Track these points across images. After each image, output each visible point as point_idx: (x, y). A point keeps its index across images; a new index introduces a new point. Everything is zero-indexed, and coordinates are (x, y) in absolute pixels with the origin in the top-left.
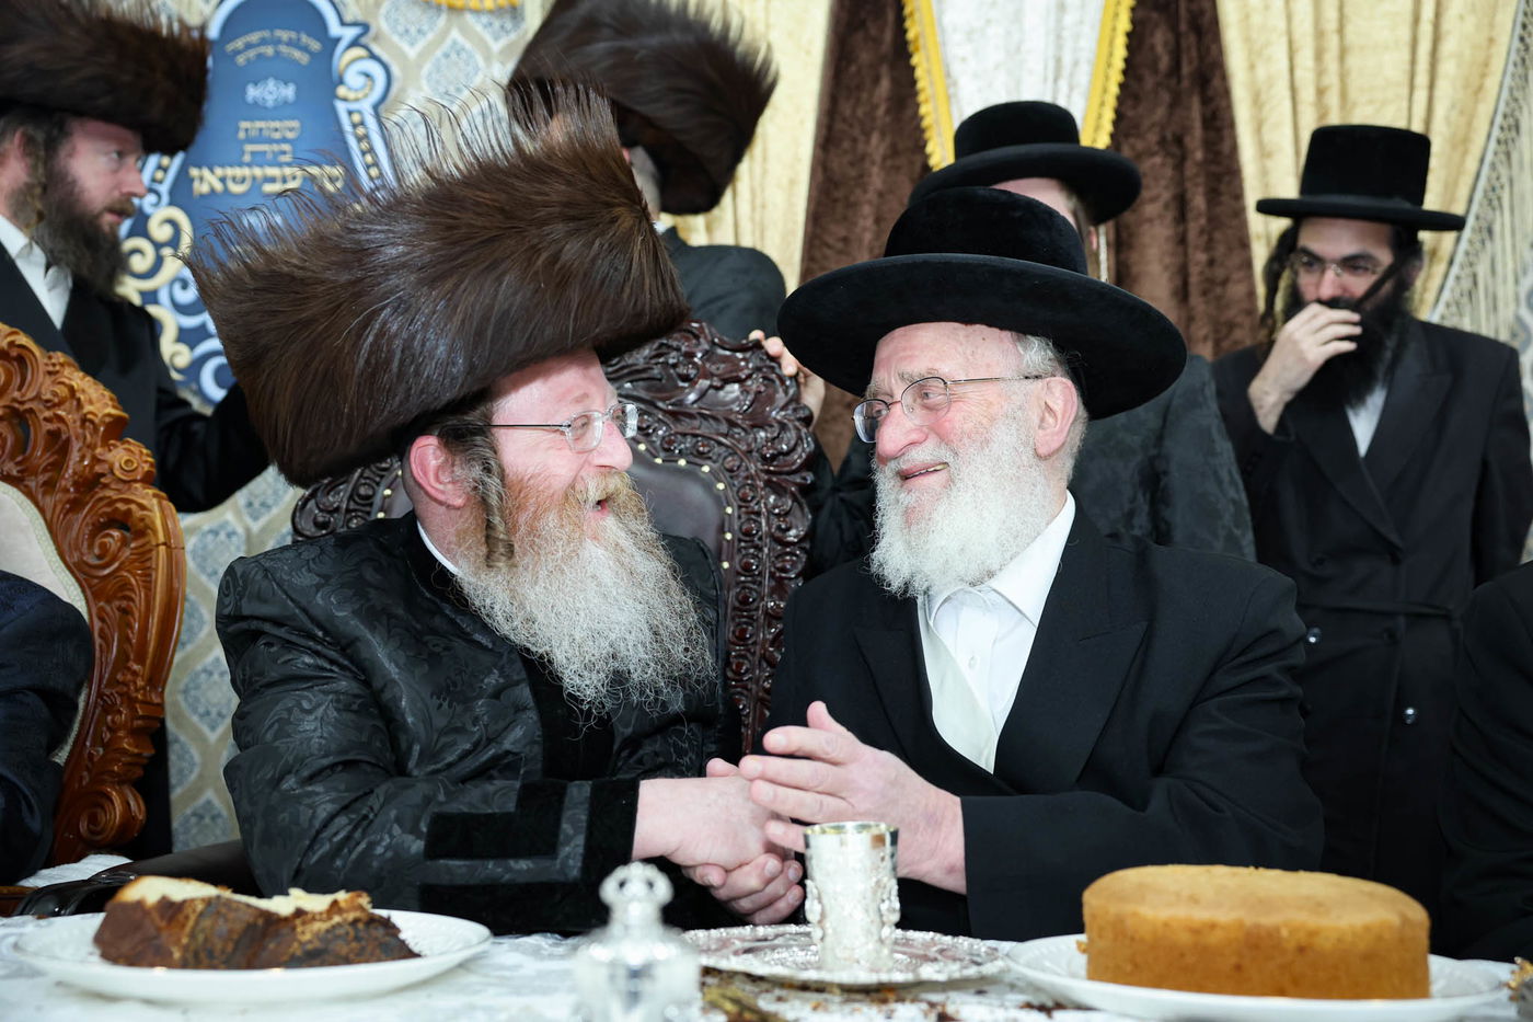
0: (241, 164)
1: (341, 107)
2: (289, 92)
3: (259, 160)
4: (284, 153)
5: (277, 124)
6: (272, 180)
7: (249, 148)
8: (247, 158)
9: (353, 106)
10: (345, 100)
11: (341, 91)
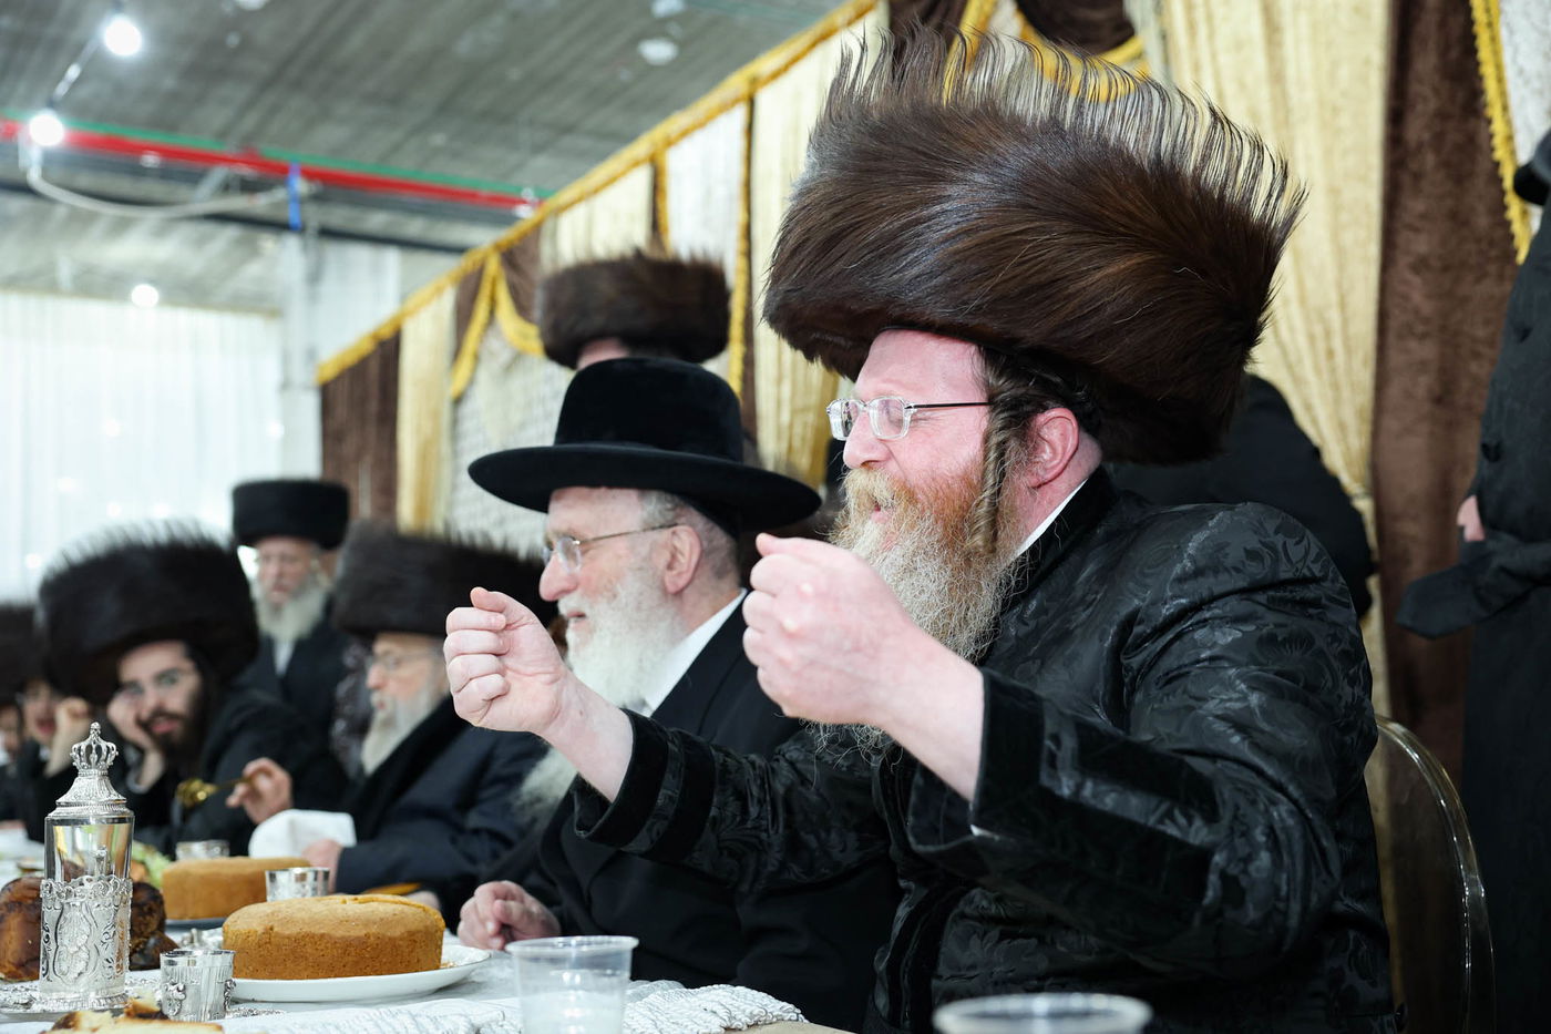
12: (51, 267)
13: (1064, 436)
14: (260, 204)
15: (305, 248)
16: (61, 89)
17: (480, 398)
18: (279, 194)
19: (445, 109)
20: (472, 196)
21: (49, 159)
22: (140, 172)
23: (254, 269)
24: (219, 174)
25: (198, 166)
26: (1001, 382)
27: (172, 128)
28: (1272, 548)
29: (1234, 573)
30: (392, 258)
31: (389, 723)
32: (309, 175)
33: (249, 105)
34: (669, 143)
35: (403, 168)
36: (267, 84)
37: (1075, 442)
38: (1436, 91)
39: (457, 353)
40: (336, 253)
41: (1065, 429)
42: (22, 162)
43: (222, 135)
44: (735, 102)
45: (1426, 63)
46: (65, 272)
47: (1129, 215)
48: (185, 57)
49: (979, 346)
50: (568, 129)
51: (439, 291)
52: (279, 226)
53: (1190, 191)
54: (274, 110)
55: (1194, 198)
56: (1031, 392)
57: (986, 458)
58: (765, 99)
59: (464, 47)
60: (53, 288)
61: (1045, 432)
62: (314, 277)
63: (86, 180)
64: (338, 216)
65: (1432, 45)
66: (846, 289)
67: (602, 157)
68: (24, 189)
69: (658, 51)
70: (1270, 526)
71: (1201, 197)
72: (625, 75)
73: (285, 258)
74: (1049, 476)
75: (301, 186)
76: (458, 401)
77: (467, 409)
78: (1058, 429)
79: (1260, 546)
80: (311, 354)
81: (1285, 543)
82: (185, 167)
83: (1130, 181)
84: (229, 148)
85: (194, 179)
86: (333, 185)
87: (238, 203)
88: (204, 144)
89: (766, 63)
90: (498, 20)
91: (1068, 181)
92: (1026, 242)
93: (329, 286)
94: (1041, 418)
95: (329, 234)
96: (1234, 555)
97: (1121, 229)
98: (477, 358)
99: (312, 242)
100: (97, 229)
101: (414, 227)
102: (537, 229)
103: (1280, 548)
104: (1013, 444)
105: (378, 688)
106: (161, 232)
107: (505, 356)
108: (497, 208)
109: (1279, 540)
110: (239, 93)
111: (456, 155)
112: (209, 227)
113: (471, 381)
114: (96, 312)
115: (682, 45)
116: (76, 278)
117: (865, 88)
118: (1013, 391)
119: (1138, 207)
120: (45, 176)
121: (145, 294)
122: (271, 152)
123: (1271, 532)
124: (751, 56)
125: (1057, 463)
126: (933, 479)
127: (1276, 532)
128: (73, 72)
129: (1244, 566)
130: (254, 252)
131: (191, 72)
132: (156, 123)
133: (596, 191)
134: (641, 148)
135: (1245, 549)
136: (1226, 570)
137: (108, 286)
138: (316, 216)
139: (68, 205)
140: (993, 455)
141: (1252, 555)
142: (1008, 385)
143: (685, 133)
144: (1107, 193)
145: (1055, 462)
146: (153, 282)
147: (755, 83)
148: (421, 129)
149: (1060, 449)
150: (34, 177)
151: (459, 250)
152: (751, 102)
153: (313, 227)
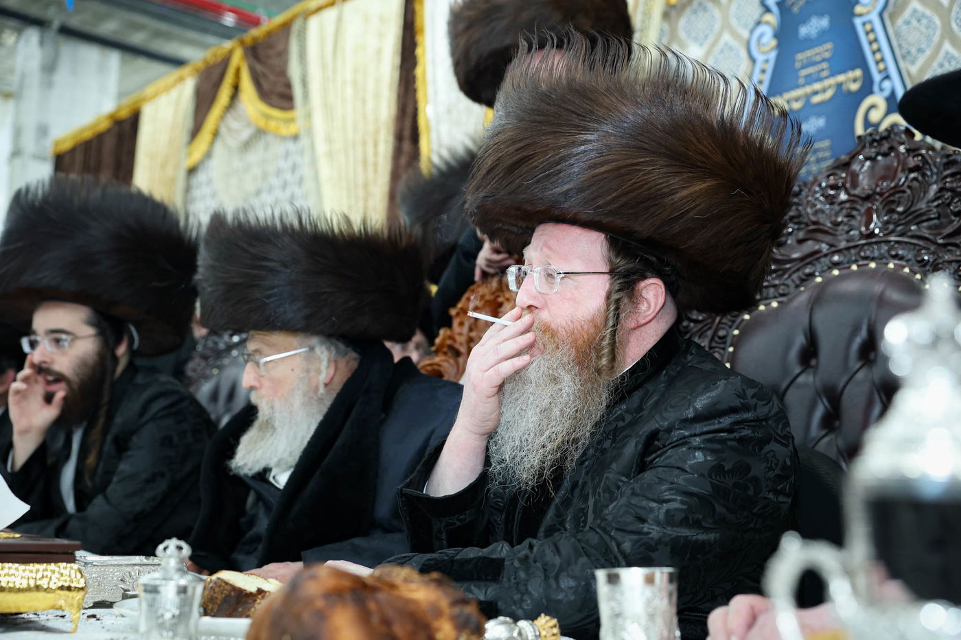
0: (798, 87)
1: (858, 22)
2: (824, 22)
3: (810, 80)
4: (823, 70)
5: (817, 50)
6: (816, 93)
7: (804, 72)
8: (801, 81)
9: (865, 19)
10: (860, 15)
11: (858, 9)
13: (656, 297)
15: (42, 43)
17: (215, 169)
26: (618, 261)
30: (115, 59)
37: (663, 301)
39: (195, 132)
41: (657, 292)
47: (704, 155)
49: (607, 235)
51: (180, 80)
53: (742, 141)
55: (744, 145)
56: (637, 267)
57: (608, 309)
61: (644, 294)
62: (49, 68)
66: (523, 196)
70: (750, 392)
71: (749, 145)
73: (24, 50)
74: (643, 321)
76: (192, 171)
77: (201, 177)
78: (653, 292)
79: (739, 404)
80: (43, 131)
83: (705, 134)
91: (666, 133)
92: (640, 170)
93: (63, 77)
94: (642, 284)
95: (68, 32)
97: (699, 164)
98: (216, 134)
104: (626, 300)
107: (246, 134)
109: (753, 402)
113: (208, 155)
117: (537, 68)
118: (626, 267)
119: (710, 151)
123: (749, 396)
125: (651, 313)
140: (612, 307)
142: (623, 262)
144: (691, 141)
145: (650, 312)
149: (653, 305)
153: (56, 24)
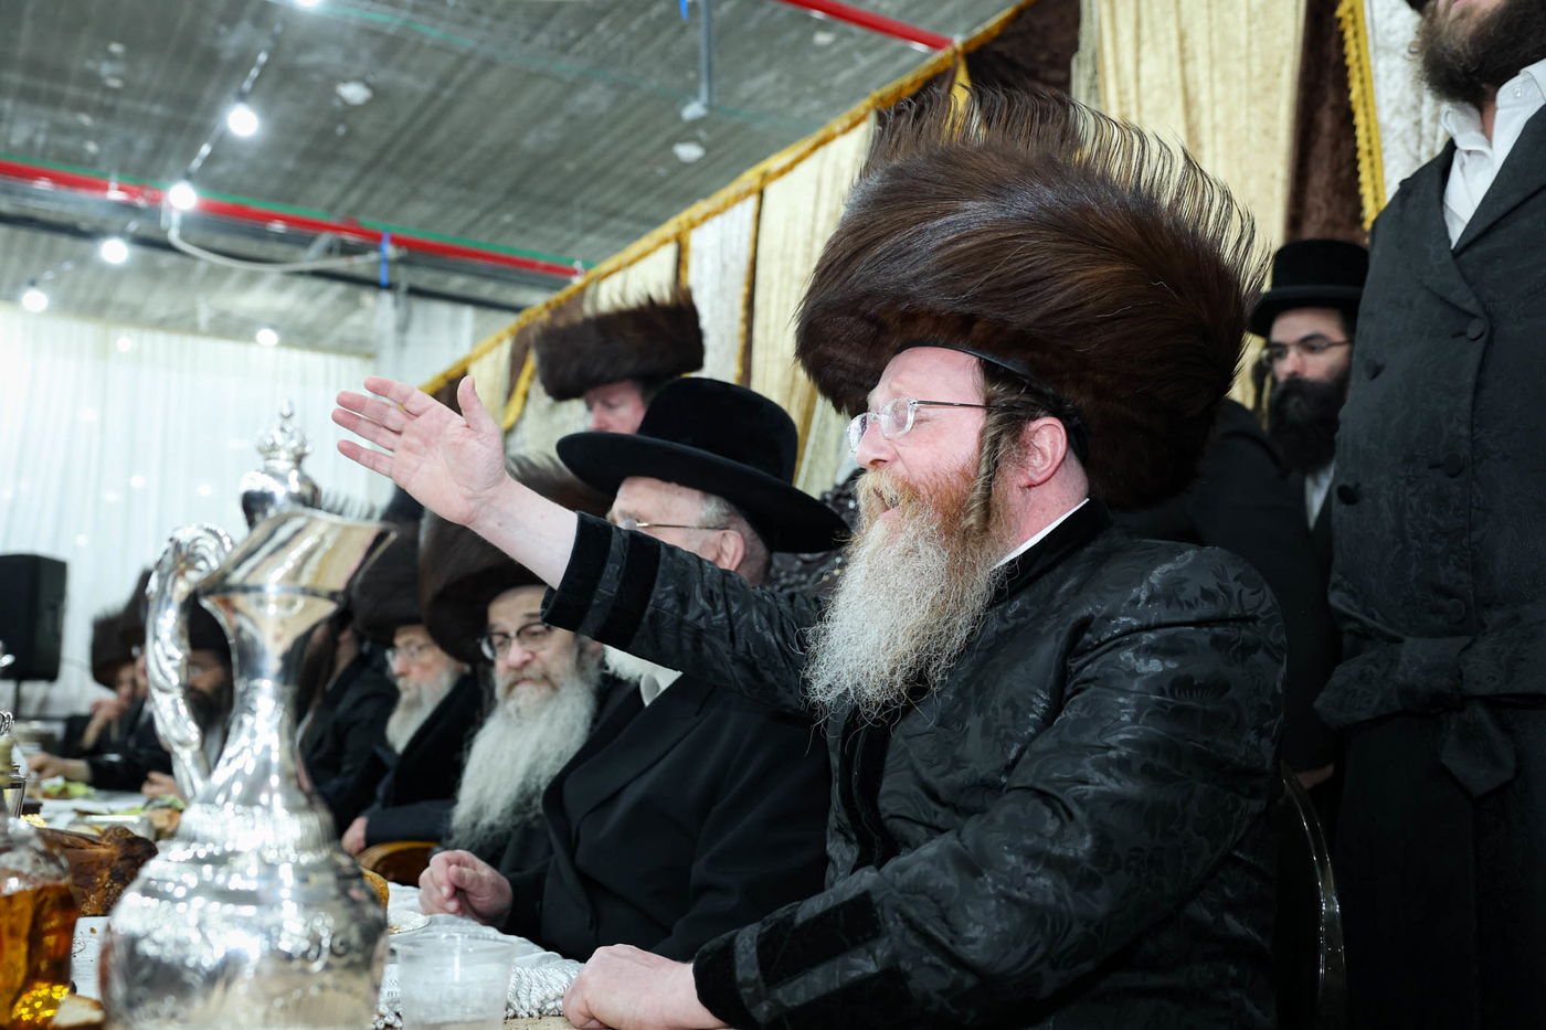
12: (193, 312)
13: (1054, 443)
14: (359, 265)
15: (396, 304)
16: (196, 164)
18: (373, 256)
19: (514, 193)
20: (531, 265)
21: (188, 223)
22: (264, 236)
23: (356, 319)
24: (325, 238)
25: (309, 232)
26: (995, 391)
27: (291, 201)
28: (1229, 594)
29: (1186, 608)
30: (468, 314)
31: (416, 703)
32: (397, 242)
33: (354, 184)
34: (692, 225)
35: (480, 240)
36: (368, 168)
37: (1064, 450)
38: (1329, 203)
39: (510, 394)
40: (421, 308)
41: (1055, 438)
42: (163, 223)
43: (331, 208)
44: (749, 193)
45: (1320, 179)
46: (204, 316)
48: (302, 143)
49: (979, 358)
50: (614, 214)
51: (500, 341)
52: (374, 284)
54: (373, 190)
56: (1024, 400)
57: (981, 451)
58: (772, 191)
59: (529, 141)
60: (194, 330)
61: (1036, 441)
62: (403, 328)
63: (221, 242)
64: (425, 278)
65: (1326, 164)
67: (638, 236)
68: (167, 247)
69: (689, 152)
70: (1231, 573)
72: (662, 171)
73: (381, 311)
74: (1038, 479)
75: (390, 251)
76: (509, 431)
78: (1048, 436)
79: (1216, 588)
81: (1241, 591)
82: (300, 234)
84: (334, 220)
85: (305, 243)
86: (417, 252)
87: (339, 264)
88: (316, 214)
89: (775, 162)
90: (557, 121)
93: (414, 336)
95: (416, 292)
96: (1191, 591)
97: (1104, 241)
99: (402, 297)
100: (232, 281)
101: (487, 290)
102: (582, 290)
103: (1236, 596)
105: (403, 674)
106: (281, 288)
108: (555, 275)
109: (1235, 587)
110: (347, 174)
111: (522, 231)
112: (318, 284)
113: (521, 417)
114: (226, 349)
115: (708, 148)
116: (212, 321)
118: (1007, 398)
119: (1120, 226)
120: (184, 237)
121: (267, 337)
122: (369, 223)
123: (1231, 579)
124: (764, 158)
125: (1048, 467)
126: (935, 475)
127: (1236, 579)
128: (205, 150)
129: (1197, 603)
130: (358, 306)
131: (306, 155)
132: (276, 197)
133: (631, 263)
134: (669, 229)
135: (1202, 589)
136: (1180, 603)
137: (236, 329)
138: (405, 277)
139: (208, 262)
140: (987, 448)
141: (1207, 595)
142: (1001, 393)
143: (705, 218)
145: (1046, 467)
146: (273, 327)
147: (766, 177)
148: (492, 209)
149: (1049, 457)
150: (174, 236)
151: (516, 309)
152: (761, 193)
153: (403, 286)
